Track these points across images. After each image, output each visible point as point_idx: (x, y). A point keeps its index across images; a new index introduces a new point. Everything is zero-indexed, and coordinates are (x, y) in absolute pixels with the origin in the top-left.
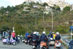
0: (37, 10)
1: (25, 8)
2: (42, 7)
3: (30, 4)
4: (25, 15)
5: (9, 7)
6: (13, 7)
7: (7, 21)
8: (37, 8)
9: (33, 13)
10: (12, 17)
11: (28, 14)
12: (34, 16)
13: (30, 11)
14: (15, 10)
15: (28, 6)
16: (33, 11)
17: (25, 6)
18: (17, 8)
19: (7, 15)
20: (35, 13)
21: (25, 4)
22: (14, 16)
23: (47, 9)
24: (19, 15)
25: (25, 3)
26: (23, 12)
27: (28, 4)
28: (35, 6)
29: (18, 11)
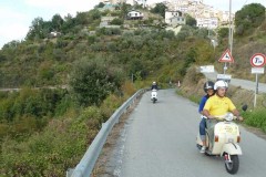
0: (140, 23)
1: (104, 19)
2: (153, 15)
3: (117, 8)
4: (109, 38)
5: (57, 18)
6: (69, 17)
7: (58, 59)
8: (141, 18)
9: (132, 31)
10: (72, 48)
11: (116, 37)
12: (138, 40)
13: (122, 28)
14: (77, 27)
15: (113, 15)
16: (129, 28)
17: (104, 14)
18: (82, 19)
19: (54, 41)
20: (137, 33)
21: (102, 10)
22: (75, 44)
23: (171, 19)
24: (92, 40)
25: (101, 5)
26: (103, 31)
27: (112, 10)
28: (133, 14)
29: (85, 30)
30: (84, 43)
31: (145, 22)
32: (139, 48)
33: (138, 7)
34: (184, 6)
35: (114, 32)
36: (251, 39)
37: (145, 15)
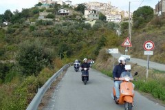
0: (67, 17)
1: (41, 14)
2: (76, 12)
3: (50, 6)
4: (45, 27)
5: (8, 12)
6: (17, 12)
7: (8, 41)
8: (67, 14)
9: (61, 23)
10: (18, 34)
11: (50, 27)
12: (65, 29)
13: (54, 20)
14: (22, 19)
15: (48, 11)
16: (59, 21)
17: (42, 11)
18: (26, 14)
19: (6, 28)
20: (65, 25)
21: (40, 8)
22: (20, 31)
23: (88, 15)
24: (33, 28)
25: (40, 4)
26: (41, 22)
27: (47, 8)
28: (62, 11)
29: (28, 21)
30: (27, 30)
31: (70, 17)
32: (66, 35)
33: (65, 6)
34: (98, 7)
35: (48, 23)
36: (144, 31)
37: (70, 12)
